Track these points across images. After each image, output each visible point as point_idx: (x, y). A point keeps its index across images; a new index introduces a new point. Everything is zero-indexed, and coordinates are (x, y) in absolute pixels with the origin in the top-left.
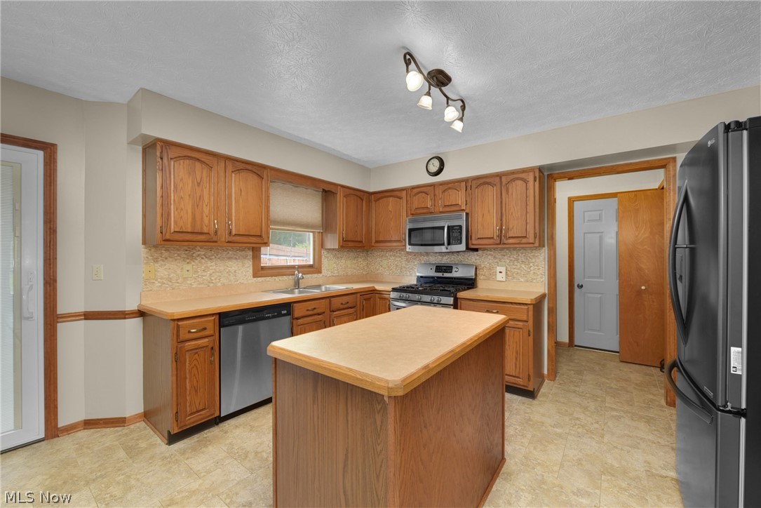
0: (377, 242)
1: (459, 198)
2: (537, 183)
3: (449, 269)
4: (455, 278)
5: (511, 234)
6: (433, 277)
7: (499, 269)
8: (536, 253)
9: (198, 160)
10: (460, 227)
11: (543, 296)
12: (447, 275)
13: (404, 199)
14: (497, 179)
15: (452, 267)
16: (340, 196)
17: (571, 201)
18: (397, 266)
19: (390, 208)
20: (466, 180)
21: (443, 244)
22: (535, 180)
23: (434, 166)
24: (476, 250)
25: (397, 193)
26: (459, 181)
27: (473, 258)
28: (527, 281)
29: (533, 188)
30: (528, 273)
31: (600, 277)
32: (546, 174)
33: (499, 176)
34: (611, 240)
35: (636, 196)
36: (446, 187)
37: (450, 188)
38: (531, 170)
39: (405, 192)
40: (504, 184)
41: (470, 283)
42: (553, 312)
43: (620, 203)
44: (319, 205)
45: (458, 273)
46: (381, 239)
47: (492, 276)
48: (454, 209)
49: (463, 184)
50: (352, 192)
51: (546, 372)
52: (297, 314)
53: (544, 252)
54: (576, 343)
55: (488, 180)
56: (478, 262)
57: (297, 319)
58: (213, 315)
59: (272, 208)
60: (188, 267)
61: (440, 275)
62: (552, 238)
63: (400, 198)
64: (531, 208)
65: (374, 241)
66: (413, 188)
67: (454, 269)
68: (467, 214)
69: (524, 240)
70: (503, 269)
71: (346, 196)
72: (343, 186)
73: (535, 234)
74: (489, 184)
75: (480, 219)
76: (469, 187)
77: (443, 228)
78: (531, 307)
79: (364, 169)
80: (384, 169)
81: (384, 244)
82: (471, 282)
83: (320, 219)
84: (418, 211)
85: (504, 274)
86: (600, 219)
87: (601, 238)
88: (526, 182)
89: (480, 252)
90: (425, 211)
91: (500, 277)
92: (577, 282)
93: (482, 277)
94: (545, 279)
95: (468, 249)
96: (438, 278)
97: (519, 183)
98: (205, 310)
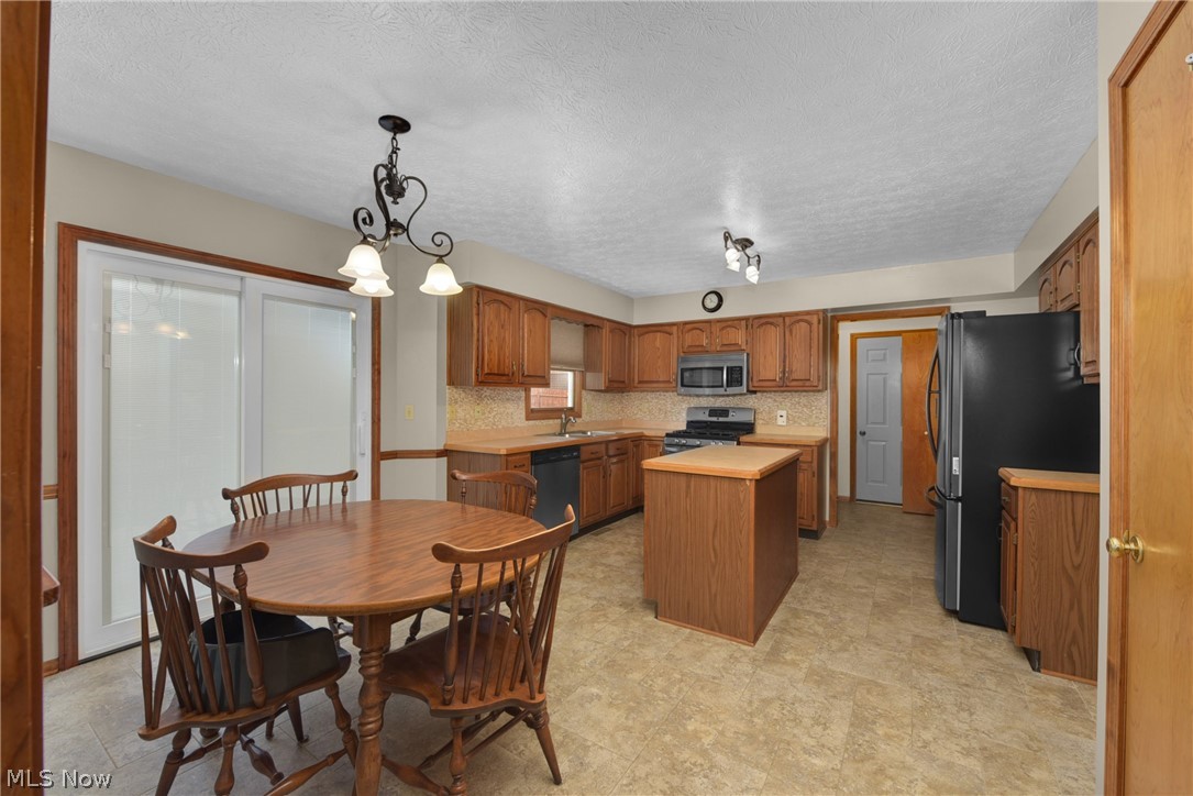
0: (640, 382)
1: (739, 337)
2: (821, 325)
3: (724, 412)
4: (731, 423)
5: (795, 376)
6: (706, 422)
7: (780, 412)
8: (819, 396)
9: (502, 303)
10: (741, 368)
11: (826, 440)
12: (721, 419)
13: (675, 335)
14: (781, 320)
15: (728, 411)
16: (606, 332)
17: (854, 338)
18: (660, 410)
19: (658, 344)
20: (746, 319)
21: (722, 386)
22: (819, 323)
23: (712, 302)
24: (755, 392)
25: (667, 328)
26: (740, 319)
27: (751, 401)
28: (809, 425)
29: (817, 330)
30: (811, 416)
31: (884, 423)
32: (829, 315)
33: (783, 316)
34: (895, 383)
35: (920, 336)
36: (724, 324)
37: (729, 326)
38: (816, 312)
39: (675, 328)
40: (787, 324)
41: (749, 428)
42: (834, 456)
43: (904, 343)
44: (582, 341)
45: (733, 417)
46: (645, 379)
47: (771, 421)
48: (734, 348)
49: (743, 323)
50: (616, 325)
51: (827, 518)
52: (583, 457)
53: (827, 395)
54: (858, 497)
55: (770, 320)
56: (756, 406)
57: (583, 462)
58: (526, 453)
59: (552, 347)
60: (478, 408)
61: (714, 419)
62: (835, 381)
63: (670, 334)
64: (814, 351)
65: (636, 381)
66: (686, 323)
67: (731, 414)
68: (748, 355)
69: (807, 384)
70: (784, 413)
71: (612, 331)
72: (609, 320)
73: (819, 377)
74: (772, 324)
75: (762, 360)
76: (750, 326)
77: (722, 369)
78: (815, 449)
79: (628, 300)
80: (650, 299)
81: (649, 385)
82: (747, 427)
83: (582, 356)
84: (691, 349)
85: (784, 419)
86: (884, 359)
87: (885, 380)
88: (810, 324)
89: (759, 394)
90: (700, 349)
91: (781, 421)
92: (859, 429)
93: (761, 422)
94: (828, 422)
95: (748, 391)
96: (711, 422)
97: (803, 324)
98: (518, 448)
